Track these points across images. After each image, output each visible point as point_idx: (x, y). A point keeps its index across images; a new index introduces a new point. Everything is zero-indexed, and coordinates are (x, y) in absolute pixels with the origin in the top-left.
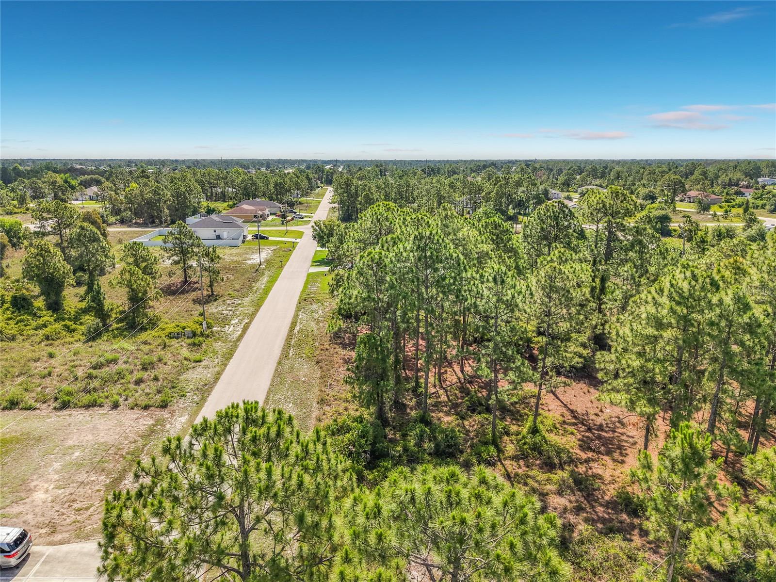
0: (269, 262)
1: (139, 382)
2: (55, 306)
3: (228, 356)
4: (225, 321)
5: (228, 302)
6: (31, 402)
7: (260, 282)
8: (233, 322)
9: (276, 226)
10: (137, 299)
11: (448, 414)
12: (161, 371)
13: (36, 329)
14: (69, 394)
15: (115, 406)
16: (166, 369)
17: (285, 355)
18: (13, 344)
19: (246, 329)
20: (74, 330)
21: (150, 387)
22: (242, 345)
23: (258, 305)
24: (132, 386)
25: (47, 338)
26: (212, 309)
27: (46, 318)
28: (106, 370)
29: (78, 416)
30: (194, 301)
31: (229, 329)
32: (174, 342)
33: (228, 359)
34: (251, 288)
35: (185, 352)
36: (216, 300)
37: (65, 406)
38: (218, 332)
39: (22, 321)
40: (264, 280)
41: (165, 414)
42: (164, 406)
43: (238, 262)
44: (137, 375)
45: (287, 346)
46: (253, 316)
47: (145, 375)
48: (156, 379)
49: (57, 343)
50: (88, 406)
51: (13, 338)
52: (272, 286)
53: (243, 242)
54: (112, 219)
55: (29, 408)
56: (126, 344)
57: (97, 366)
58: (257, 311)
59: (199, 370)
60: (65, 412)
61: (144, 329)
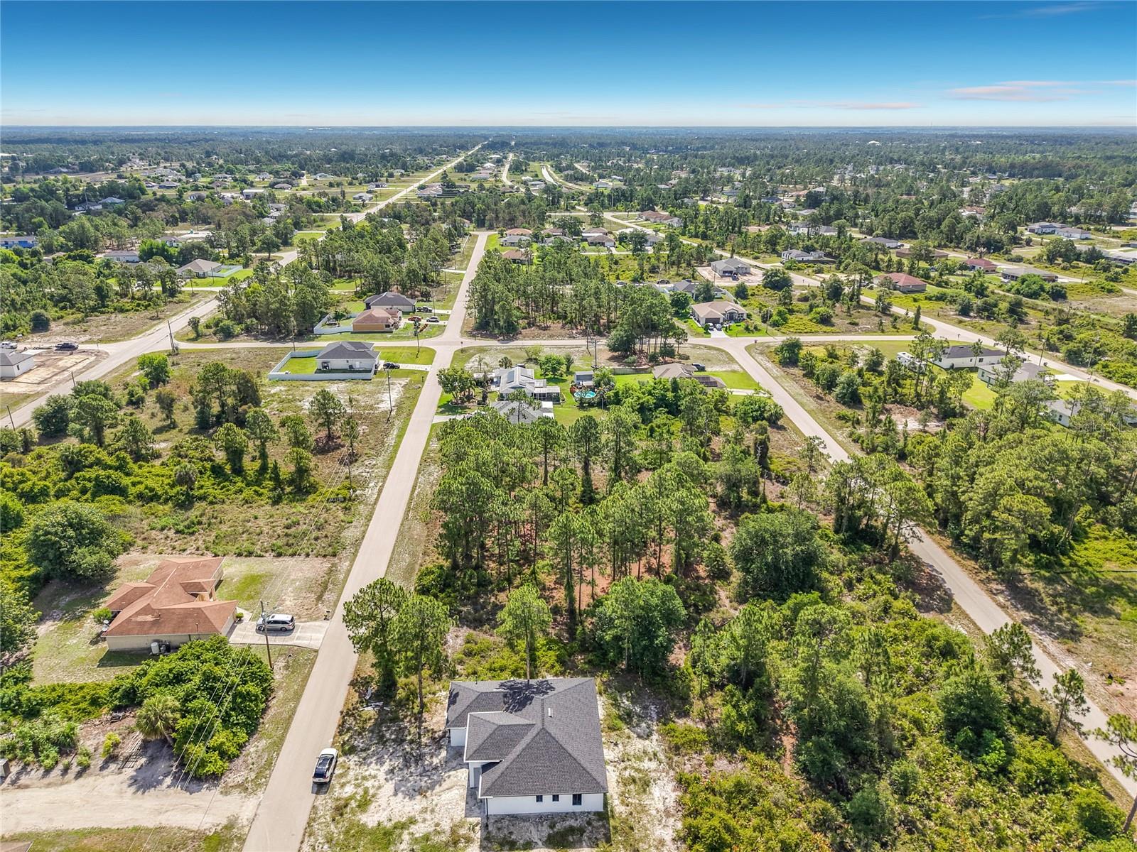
0: (399, 406)
1: (316, 539)
2: (238, 471)
3: (369, 518)
4: (364, 484)
5: (367, 463)
6: (259, 552)
7: (390, 438)
8: (371, 485)
9: (408, 338)
10: (302, 471)
11: (494, 562)
12: (330, 529)
13: (235, 493)
14: (280, 547)
15: (308, 555)
16: (331, 529)
17: (406, 518)
18: (225, 506)
19: (380, 491)
20: (261, 495)
21: (323, 543)
22: (378, 508)
23: (389, 466)
24: (313, 542)
25: (247, 502)
26: (356, 470)
27: (239, 484)
28: (293, 529)
29: (287, 561)
30: (341, 462)
31: (368, 492)
32: (332, 506)
33: (369, 521)
34: (383, 444)
35: (340, 514)
36: (356, 460)
37: (279, 555)
38: (361, 495)
39: (224, 487)
40: (395, 432)
41: (336, 560)
42: (334, 555)
43: (371, 407)
44: (314, 534)
45: (408, 509)
46: (385, 477)
47: (319, 534)
48: (326, 536)
49: (254, 505)
50: (293, 555)
51: (223, 502)
52: (401, 442)
53: (375, 373)
54: (238, 329)
55: (260, 556)
56: (300, 508)
57: (288, 527)
58: (388, 473)
59: (351, 529)
60: (280, 559)
61: (308, 493)
